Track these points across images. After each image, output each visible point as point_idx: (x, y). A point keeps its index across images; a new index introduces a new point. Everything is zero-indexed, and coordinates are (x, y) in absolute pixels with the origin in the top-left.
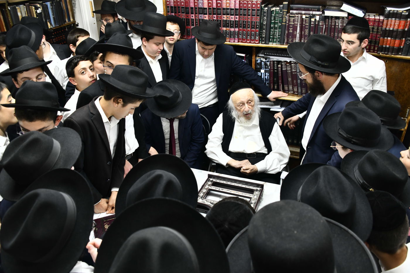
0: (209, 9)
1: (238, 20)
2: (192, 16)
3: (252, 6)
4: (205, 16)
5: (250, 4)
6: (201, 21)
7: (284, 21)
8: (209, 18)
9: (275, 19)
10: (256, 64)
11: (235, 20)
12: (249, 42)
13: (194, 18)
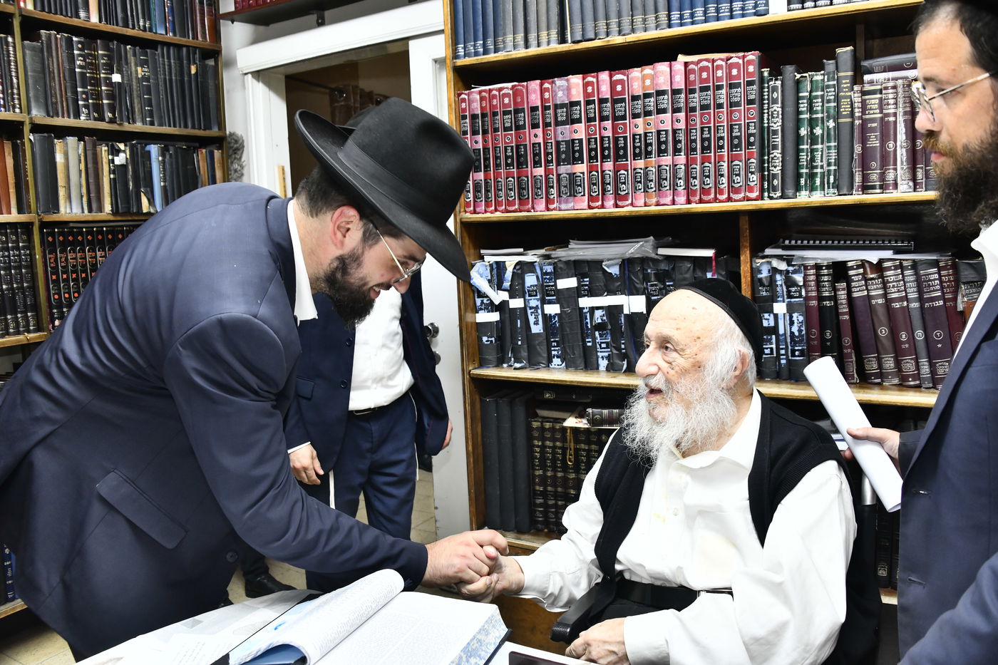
0: (588, 103)
1: (684, 127)
2: (536, 136)
3: (730, 76)
4: (576, 126)
5: (719, 67)
6: (563, 147)
7: (845, 109)
8: (589, 134)
9: (811, 109)
10: (756, 282)
11: (675, 127)
12: (725, 196)
13: (540, 140)
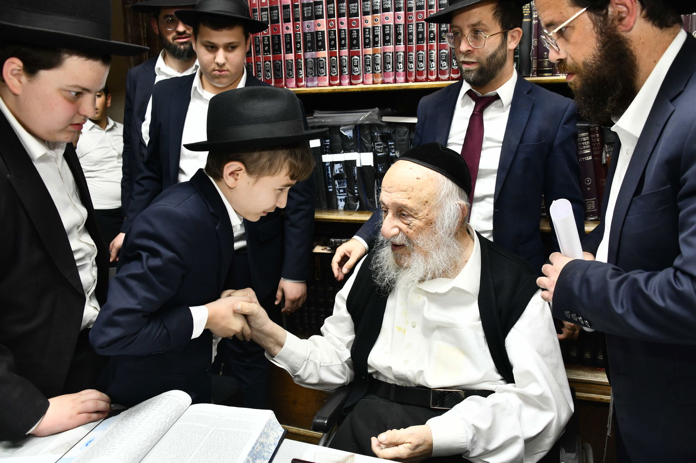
1: (403, 23)
2: (287, 28)
4: (319, 21)
6: (309, 38)
8: (330, 28)
11: (397, 23)
13: (291, 32)
